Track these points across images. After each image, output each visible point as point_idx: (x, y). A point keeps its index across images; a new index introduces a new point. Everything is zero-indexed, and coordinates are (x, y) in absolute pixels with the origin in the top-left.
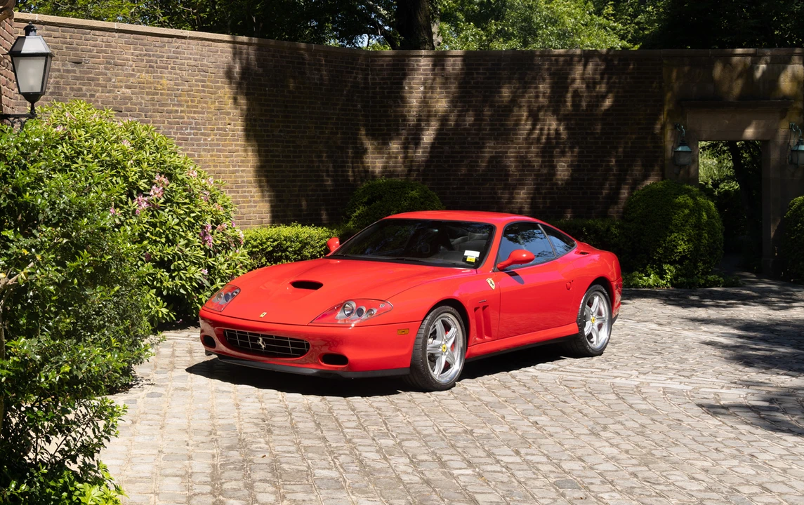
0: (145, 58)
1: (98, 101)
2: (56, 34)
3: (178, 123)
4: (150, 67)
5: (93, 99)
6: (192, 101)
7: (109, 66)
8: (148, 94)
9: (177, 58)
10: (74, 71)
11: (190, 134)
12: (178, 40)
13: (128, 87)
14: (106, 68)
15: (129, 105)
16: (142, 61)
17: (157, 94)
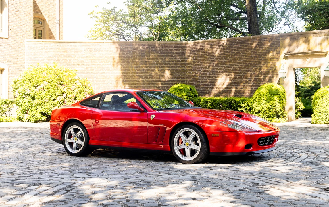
0: (89, 49)
1: (72, 62)
2: (58, 45)
3: (101, 68)
4: (91, 52)
5: (70, 62)
6: (106, 61)
7: (76, 52)
8: (89, 59)
9: (101, 49)
10: (64, 54)
11: (106, 71)
12: (101, 43)
13: (82, 58)
14: (75, 53)
15: (83, 63)
16: (88, 50)
17: (93, 59)
